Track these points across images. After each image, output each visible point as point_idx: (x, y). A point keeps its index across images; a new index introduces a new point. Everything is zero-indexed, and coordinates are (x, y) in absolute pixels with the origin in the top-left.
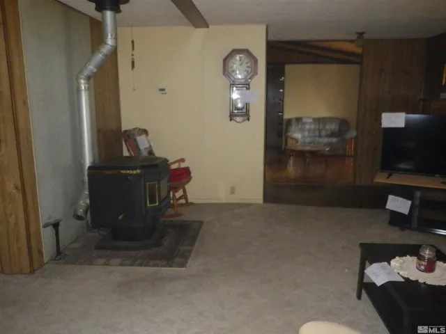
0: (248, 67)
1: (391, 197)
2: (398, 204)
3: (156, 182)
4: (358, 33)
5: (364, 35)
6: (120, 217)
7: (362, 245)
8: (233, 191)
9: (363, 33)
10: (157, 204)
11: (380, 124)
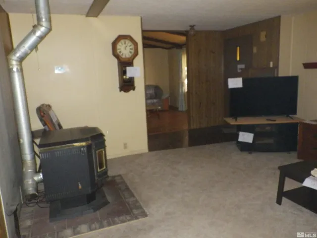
0: (131, 49)
1: (241, 134)
2: (246, 137)
3: (103, 149)
4: (191, 26)
5: (195, 27)
6: (80, 187)
7: (280, 168)
8: (125, 146)
9: (193, 26)
10: (105, 167)
11: (227, 86)
